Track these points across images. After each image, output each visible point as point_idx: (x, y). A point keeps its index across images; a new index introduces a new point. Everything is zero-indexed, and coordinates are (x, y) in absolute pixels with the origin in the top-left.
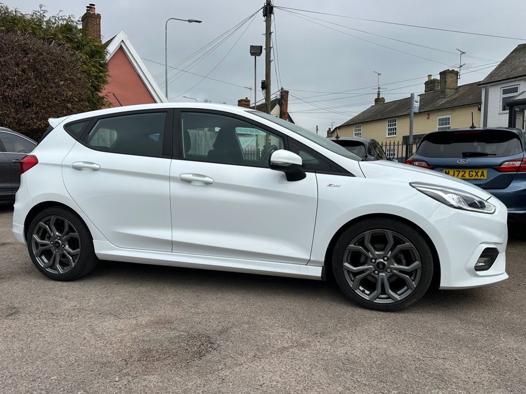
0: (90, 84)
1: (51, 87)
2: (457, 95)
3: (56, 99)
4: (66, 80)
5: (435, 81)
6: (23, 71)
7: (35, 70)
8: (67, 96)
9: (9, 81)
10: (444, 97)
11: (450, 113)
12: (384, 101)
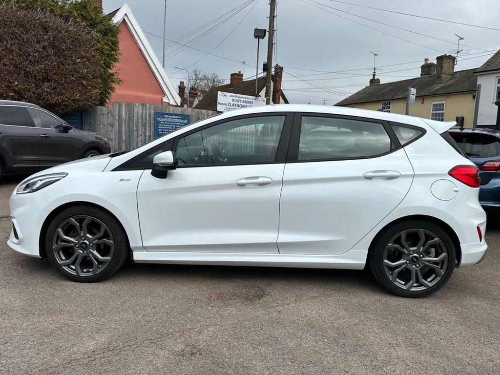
0: (103, 62)
1: (69, 64)
2: (453, 81)
3: (73, 76)
4: (82, 57)
5: (431, 65)
6: (44, 48)
7: (54, 47)
8: (83, 74)
9: (31, 57)
10: (440, 83)
11: (445, 98)
12: (379, 82)
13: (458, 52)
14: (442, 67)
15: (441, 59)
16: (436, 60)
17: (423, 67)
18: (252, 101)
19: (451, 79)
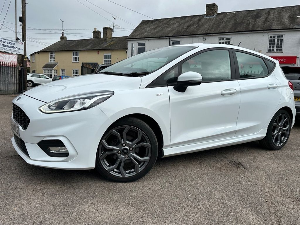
2: (113, 42)
5: (99, 32)
10: (106, 43)
11: (111, 52)
12: (66, 39)
13: (114, 26)
14: (106, 34)
15: (105, 29)
16: (103, 30)
17: (93, 32)
18: (14, 43)
19: (111, 41)
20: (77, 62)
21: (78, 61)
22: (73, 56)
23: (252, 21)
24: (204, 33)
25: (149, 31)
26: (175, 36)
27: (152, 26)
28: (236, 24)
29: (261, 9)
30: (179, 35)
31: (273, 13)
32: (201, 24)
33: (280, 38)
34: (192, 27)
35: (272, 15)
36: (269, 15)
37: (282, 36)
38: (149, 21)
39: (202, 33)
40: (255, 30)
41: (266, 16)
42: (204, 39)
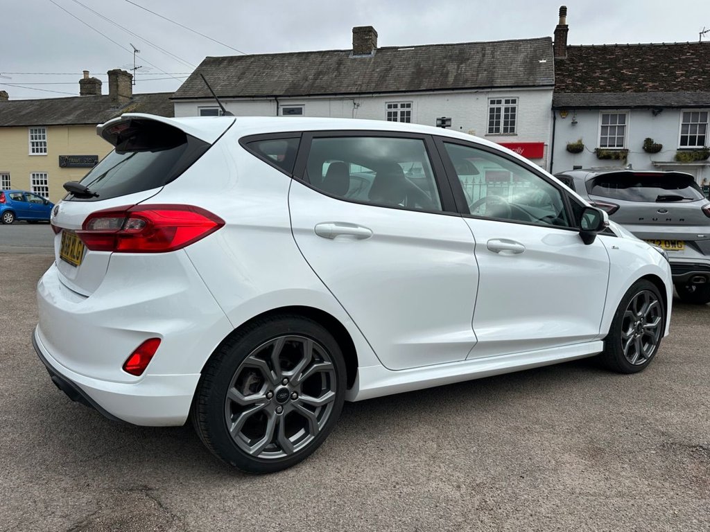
10: (117, 108)
12: (8, 97)
13: (136, 68)
14: (118, 86)
15: (114, 75)
16: (107, 76)
17: (81, 82)
19: (130, 104)
20: (43, 154)
21: (45, 151)
22: (30, 140)
23: (452, 67)
24: (354, 92)
25: (226, 83)
26: (289, 96)
27: (233, 71)
28: (419, 73)
29: (466, 44)
30: (296, 94)
31: (493, 53)
32: (345, 70)
33: (511, 105)
34: (326, 78)
35: (490, 56)
36: (484, 55)
37: (514, 102)
38: (224, 59)
39: (348, 90)
40: (460, 87)
41: (478, 57)
42: (355, 104)
